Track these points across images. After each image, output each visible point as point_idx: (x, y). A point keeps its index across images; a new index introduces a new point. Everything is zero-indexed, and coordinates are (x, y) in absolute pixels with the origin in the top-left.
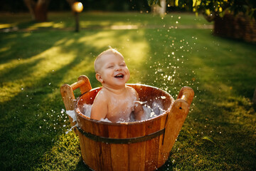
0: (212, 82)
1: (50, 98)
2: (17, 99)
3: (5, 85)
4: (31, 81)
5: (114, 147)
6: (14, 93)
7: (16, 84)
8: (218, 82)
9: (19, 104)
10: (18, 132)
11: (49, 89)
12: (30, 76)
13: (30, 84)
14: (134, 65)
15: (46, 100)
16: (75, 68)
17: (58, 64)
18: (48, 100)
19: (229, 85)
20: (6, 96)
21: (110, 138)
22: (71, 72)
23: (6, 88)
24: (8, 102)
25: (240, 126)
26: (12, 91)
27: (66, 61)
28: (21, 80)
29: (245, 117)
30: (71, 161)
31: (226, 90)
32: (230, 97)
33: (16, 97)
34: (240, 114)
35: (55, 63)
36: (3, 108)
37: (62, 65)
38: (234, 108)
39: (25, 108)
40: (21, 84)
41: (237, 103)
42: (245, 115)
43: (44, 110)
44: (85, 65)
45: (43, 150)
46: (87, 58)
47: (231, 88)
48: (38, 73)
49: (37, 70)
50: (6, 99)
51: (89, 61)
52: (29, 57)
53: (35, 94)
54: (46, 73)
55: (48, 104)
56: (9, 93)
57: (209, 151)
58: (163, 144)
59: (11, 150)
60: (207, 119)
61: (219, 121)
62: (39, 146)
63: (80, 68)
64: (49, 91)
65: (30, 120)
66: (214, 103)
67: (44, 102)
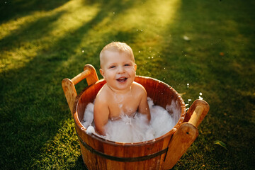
0: (243, 60)
1: (64, 67)
2: (31, 66)
3: (23, 45)
4: (48, 43)
5: (109, 163)
6: (29, 58)
7: (32, 46)
8: (250, 60)
9: (33, 72)
10: (26, 108)
11: (65, 54)
12: (48, 35)
13: (47, 46)
14: (160, 27)
15: (59, 69)
16: (96, 28)
17: (80, 20)
18: (61, 71)
20: (21, 61)
21: (105, 154)
22: (92, 32)
23: (23, 51)
24: (22, 69)
26: (28, 54)
27: (89, 16)
28: (39, 40)
33: (31, 62)
35: (76, 19)
36: (17, 76)
37: (83, 22)
39: (38, 78)
40: (38, 45)
43: (56, 83)
44: (107, 25)
45: (47, 137)
46: (111, 14)
48: (57, 31)
49: (56, 26)
50: (21, 65)
52: (52, 8)
53: (49, 60)
54: (65, 31)
56: (24, 57)
57: (218, 161)
58: (164, 161)
59: (16, 132)
60: (225, 114)
61: (240, 118)
62: (44, 131)
63: (101, 28)
64: (64, 57)
65: (39, 95)
66: (239, 90)
67: (57, 72)
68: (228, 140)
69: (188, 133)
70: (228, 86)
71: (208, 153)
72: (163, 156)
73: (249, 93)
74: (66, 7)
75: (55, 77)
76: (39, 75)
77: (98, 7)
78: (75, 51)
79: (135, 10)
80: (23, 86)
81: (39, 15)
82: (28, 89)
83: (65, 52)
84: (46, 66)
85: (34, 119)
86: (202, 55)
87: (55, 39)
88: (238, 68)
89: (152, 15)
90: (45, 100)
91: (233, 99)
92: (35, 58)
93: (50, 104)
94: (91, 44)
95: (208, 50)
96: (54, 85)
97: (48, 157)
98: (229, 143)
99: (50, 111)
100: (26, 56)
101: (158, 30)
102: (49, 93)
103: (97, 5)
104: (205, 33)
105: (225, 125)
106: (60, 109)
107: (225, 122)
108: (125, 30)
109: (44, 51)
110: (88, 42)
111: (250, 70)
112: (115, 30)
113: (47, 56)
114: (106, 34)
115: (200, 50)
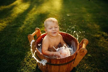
0: (91, 23)
1: (20, 30)
2: (5, 30)
5: (53, 67)
6: (4, 27)
7: (3, 21)
8: (93, 23)
10: (8, 49)
11: (19, 24)
12: (10, 16)
13: (10, 21)
14: (56, 11)
15: (18, 31)
16: (30, 12)
17: (22, 9)
18: (20, 31)
19: (98, 25)
21: (52, 63)
22: (29, 14)
24: (2, 31)
25: (103, 48)
27: (26, 7)
28: (6, 19)
29: (105, 43)
30: (33, 66)
31: (97, 27)
32: (99, 32)
34: (103, 41)
35: (20, 8)
37: (24, 10)
38: (100, 38)
39: (10, 35)
40: (6, 21)
41: (101, 35)
42: (105, 41)
43: (18, 37)
45: (20, 60)
46: (35, 6)
47: (99, 26)
48: (14, 14)
49: (13, 12)
51: (36, 8)
52: (8, 4)
53: (13, 27)
54: (17, 14)
55: (20, 34)
56: (1, 26)
57: (90, 62)
58: (73, 64)
59: (6, 59)
60: (89, 44)
61: (94, 45)
62: (18, 57)
63: (32, 12)
64: (19, 25)
65: (13, 43)
66: (92, 35)
67: (18, 32)
68: (92, 54)
69: (83, 52)
70: (88, 34)
71: (86, 60)
72: (73, 62)
73: (96, 36)
74: (14, 3)
75: (17, 34)
76: (10, 34)
77: (29, 3)
78: (23, 22)
79: (45, 4)
80: (4, 39)
81: (3, 7)
82: (7, 40)
83: (19, 23)
84: (13, 30)
85: (13, 53)
86: (76, 22)
87: (13, 18)
88: (90, 26)
89: (52, 6)
90: (16, 44)
91: (90, 38)
92: (6, 27)
93: (18, 46)
94: (30, 19)
95: (77, 20)
96: (18, 38)
97: (23, 68)
98: (93, 55)
99: (19, 49)
100: (2, 26)
101: (56, 12)
102: (17, 41)
103: (28, 2)
104: (75, 13)
105: (90, 48)
106: (23, 47)
107: (90, 47)
108: (42, 13)
109: (9, 23)
110: (28, 19)
111: (94, 26)
112: (39, 13)
113: (11, 26)
114: (35, 15)
115: (74, 20)
